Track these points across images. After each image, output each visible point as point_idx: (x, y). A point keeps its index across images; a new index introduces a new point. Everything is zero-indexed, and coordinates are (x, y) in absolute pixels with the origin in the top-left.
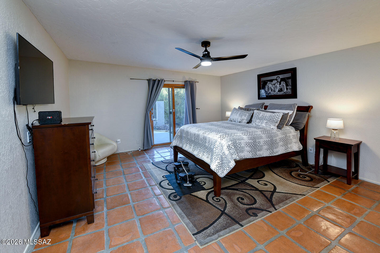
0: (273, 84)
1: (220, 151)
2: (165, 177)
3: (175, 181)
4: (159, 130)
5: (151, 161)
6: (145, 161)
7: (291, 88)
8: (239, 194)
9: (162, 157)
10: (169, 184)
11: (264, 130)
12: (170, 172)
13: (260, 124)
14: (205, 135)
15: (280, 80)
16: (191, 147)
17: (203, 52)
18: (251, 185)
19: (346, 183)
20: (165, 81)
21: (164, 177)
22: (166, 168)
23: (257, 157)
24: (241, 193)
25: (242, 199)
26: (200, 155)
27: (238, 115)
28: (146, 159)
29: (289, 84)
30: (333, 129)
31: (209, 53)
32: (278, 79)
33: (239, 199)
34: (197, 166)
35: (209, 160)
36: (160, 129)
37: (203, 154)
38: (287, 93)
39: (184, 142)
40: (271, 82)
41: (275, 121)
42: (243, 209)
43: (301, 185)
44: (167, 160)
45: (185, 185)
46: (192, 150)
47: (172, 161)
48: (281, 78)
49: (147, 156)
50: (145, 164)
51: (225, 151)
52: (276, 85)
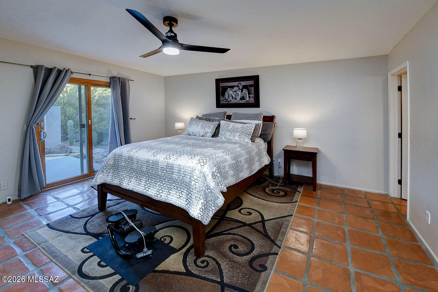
0: (234, 91)
1: (202, 184)
2: (88, 250)
3: (112, 252)
4: (51, 155)
5: (45, 223)
6: (30, 226)
7: (254, 96)
8: (228, 240)
9: (69, 206)
10: (102, 263)
11: (242, 146)
12: (96, 236)
13: (232, 138)
14: (170, 161)
15: (242, 87)
16: (140, 182)
17: (167, 33)
18: (235, 219)
19: (313, 190)
20: (72, 73)
21: (86, 250)
22: (85, 229)
23: (240, 181)
24: (230, 237)
25: (236, 247)
26: (162, 194)
27: (199, 127)
28: (29, 219)
29: (252, 91)
30: (298, 139)
31: (176, 35)
32: (240, 86)
33: (231, 249)
34: (147, 209)
35: (182, 201)
36: (52, 153)
37: (168, 193)
38: (250, 102)
39: (124, 176)
40: (232, 89)
41: (249, 133)
42: (245, 263)
43: (282, 203)
44: (83, 211)
45: (139, 255)
46: (144, 188)
47: (94, 210)
48: (243, 85)
49: (31, 211)
50: (29, 233)
51: (210, 182)
52: (238, 92)
